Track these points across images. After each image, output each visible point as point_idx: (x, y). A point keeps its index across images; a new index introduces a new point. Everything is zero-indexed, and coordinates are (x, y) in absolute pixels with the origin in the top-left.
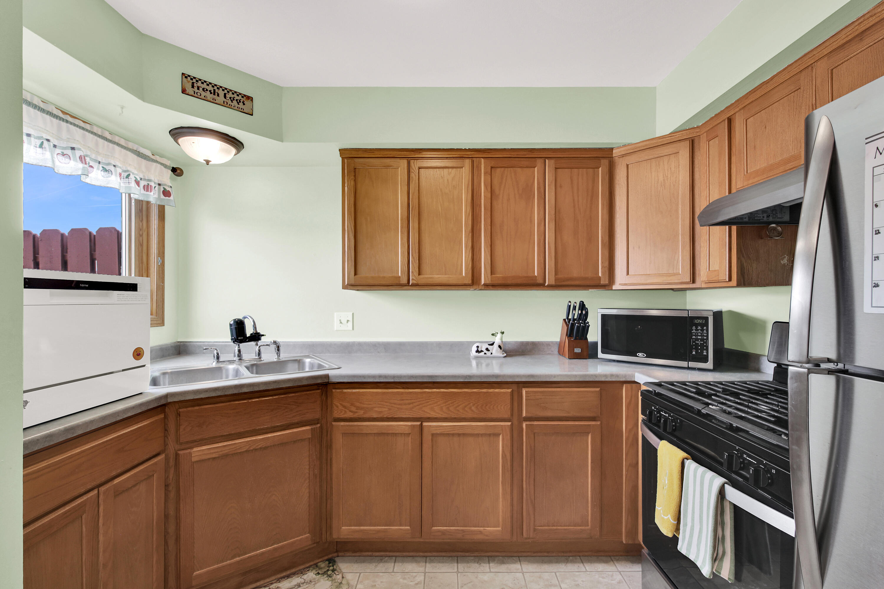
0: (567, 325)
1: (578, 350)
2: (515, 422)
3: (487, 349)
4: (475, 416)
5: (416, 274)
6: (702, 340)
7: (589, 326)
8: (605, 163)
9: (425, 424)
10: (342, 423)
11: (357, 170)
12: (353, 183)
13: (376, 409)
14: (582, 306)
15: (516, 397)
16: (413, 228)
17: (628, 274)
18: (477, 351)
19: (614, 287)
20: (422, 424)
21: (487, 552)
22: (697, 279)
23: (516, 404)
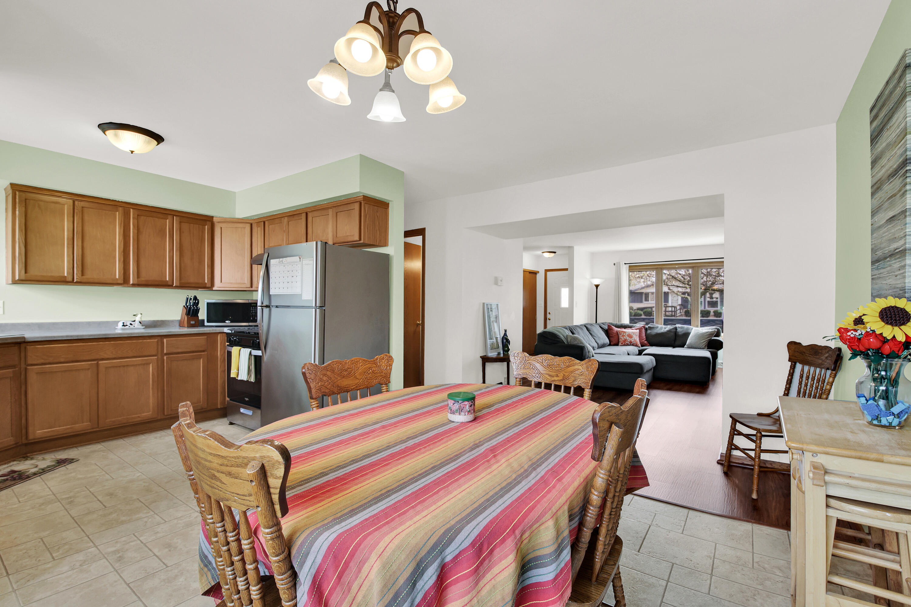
0: (186, 309)
1: (193, 322)
2: (160, 356)
3: (131, 324)
4: (135, 355)
5: (80, 275)
6: (255, 313)
7: (199, 309)
8: (209, 223)
9: (100, 362)
10: (36, 367)
11: (27, 201)
12: (24, 209)
13: (62, 356)
14: (195, 298)
15: (160, 343)
16: (77, 245)
17: (221, 282)
18: (123, 325)
19: (214, 289)
20: (98, 363)
21: (140, 432)
22: (253, 286)
23: (160, 347)
